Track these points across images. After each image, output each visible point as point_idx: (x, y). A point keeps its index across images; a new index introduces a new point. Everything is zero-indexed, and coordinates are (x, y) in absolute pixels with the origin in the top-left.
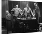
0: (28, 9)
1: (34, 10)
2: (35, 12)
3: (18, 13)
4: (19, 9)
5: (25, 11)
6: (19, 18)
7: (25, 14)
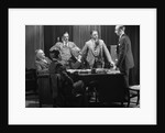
0: (97, 44)
1: (114, 47)
2: (118, 52)
3: (68, 57)
4: (71, 44)
5: (88, 49)
6: (71, 71)
7: (88, 59)
